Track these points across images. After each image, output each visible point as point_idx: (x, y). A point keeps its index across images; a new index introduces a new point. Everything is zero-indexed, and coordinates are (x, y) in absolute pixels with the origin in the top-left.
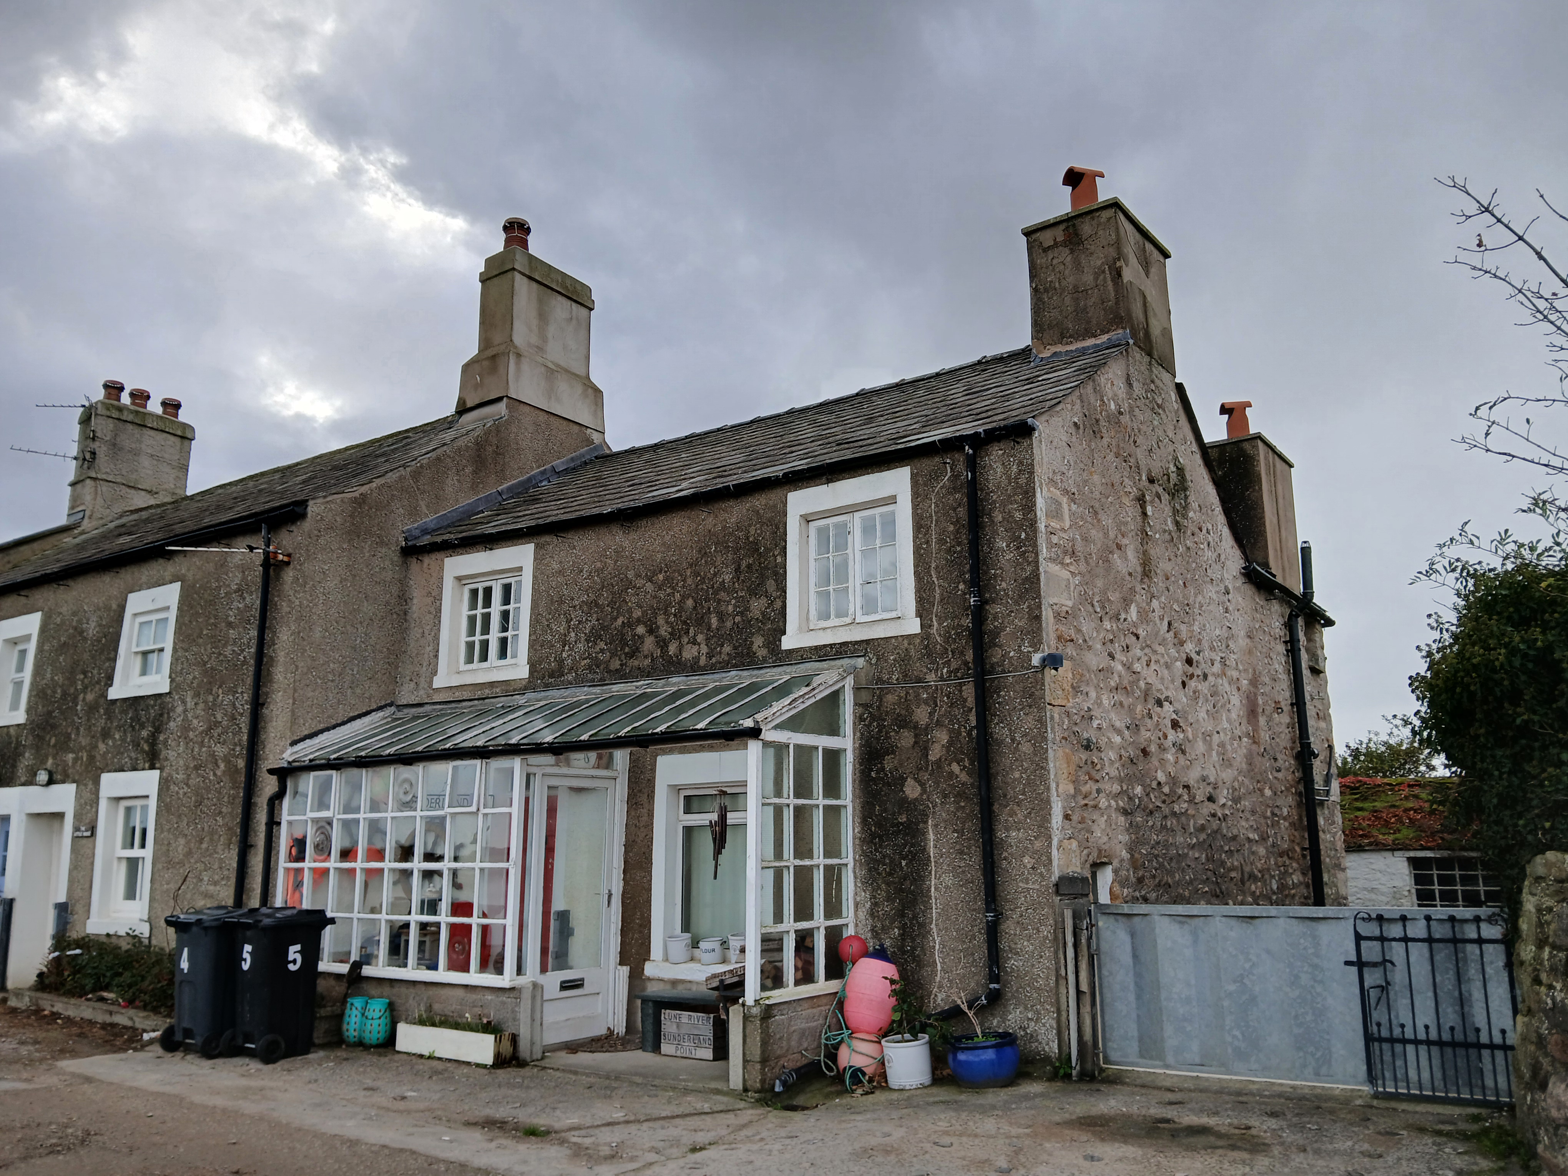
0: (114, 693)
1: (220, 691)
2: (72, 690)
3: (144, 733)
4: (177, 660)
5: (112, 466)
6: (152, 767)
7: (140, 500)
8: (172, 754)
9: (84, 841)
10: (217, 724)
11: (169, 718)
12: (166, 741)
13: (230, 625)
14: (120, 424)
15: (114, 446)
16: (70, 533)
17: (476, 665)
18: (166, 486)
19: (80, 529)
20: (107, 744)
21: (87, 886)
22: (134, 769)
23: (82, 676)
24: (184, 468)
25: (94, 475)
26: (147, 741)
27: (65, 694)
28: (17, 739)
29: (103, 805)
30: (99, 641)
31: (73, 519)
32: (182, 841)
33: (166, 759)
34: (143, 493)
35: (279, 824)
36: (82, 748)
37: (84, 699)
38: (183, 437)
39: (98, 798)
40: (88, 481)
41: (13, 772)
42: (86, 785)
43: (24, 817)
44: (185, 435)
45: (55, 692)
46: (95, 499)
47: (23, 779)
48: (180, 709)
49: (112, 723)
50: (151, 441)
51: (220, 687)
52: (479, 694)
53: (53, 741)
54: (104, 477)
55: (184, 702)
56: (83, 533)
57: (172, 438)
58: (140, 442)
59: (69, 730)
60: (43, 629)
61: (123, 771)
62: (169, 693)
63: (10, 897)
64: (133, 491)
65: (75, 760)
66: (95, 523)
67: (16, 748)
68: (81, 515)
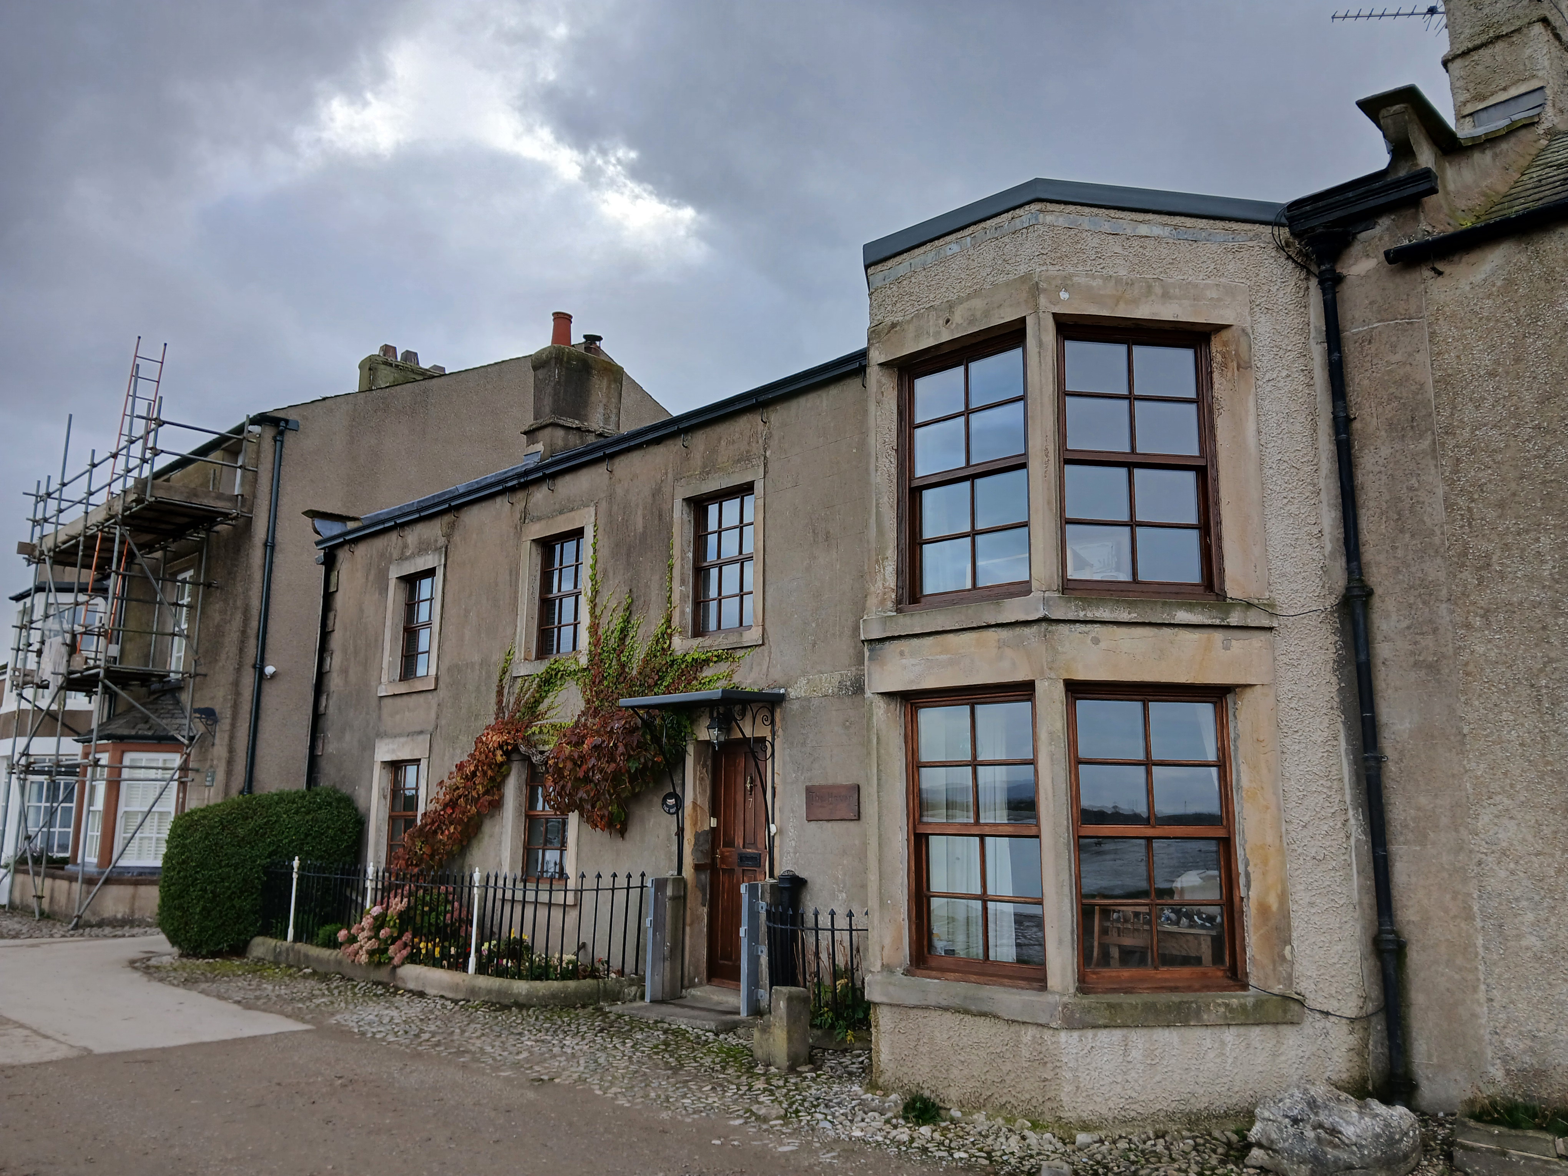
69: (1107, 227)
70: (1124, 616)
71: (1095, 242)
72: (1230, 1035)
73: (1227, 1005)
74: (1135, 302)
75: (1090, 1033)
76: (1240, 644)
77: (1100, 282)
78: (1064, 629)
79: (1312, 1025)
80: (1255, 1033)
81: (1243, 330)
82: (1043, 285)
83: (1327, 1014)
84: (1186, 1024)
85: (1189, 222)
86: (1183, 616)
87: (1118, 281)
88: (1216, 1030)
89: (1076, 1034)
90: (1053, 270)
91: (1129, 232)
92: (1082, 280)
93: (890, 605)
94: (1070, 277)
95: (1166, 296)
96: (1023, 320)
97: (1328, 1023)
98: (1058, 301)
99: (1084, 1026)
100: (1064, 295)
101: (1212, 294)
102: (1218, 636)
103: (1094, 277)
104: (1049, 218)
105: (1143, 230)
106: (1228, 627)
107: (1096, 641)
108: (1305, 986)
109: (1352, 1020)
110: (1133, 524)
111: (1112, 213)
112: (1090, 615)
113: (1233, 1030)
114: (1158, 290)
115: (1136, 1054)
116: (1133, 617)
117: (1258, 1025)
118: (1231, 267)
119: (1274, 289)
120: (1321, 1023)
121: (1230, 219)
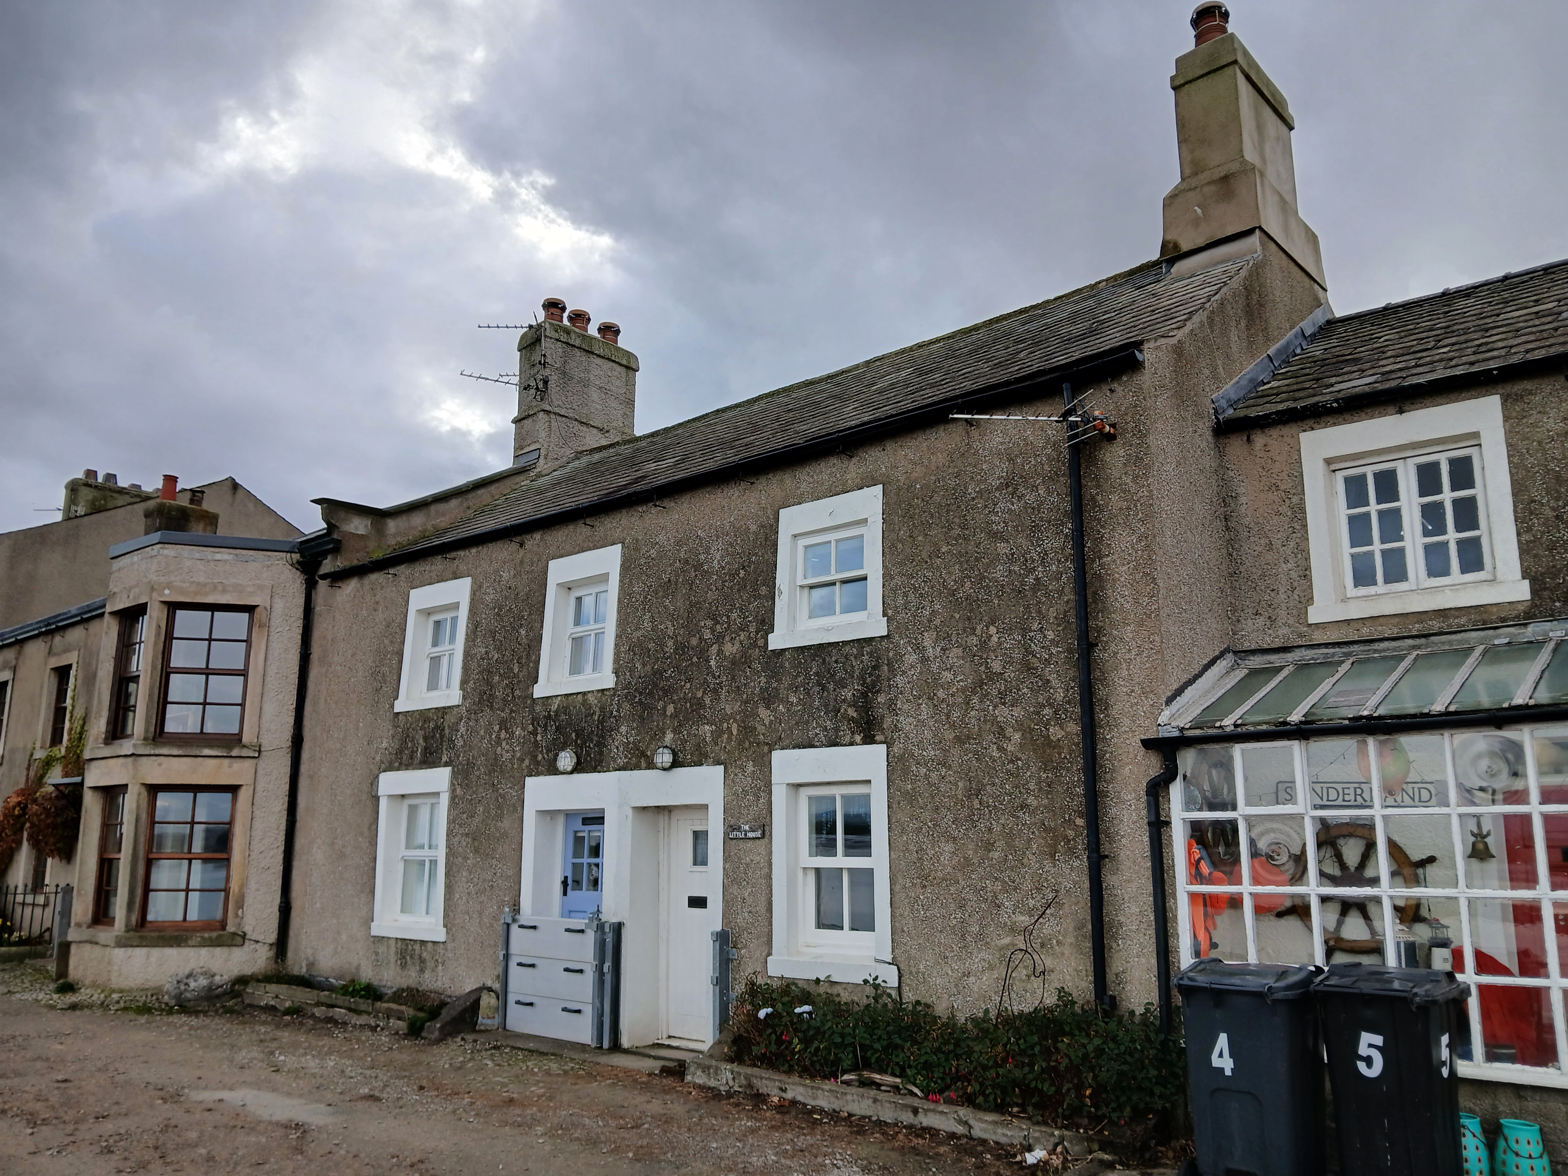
0: (776, 641)
1: (993, 630)
2: (694, 641)
3: (848, 693)
4: (894, 591)
5: (563, 398)
6: (869, 740)
7: (594, 440)
8: (906, 723)
9: (750, 844)
10: (993, 677)
11: (892, 669)
12: (892, 702)
13: (996, 536)
14: (569, 349)
15: (564, 374)
16: (526, 475)
17: (1381, 587)
18: (615, 424)
19: (536, 470)
20: (775, 710)
21: (762, 908)
22: (833, 743)
23: (709, 623)
24: (630, 403)
25: (548, 408)
26: (854, 705)
27: (681, 648)
28: (602, 709)
29: (779, 795)
30: (733, 575)
31: (522, 462)
32: (949, 847)
33: (896, 728)
34: (595, 431)
35: (1168, 823)
36: (725, 718)
37: (720, 652)
38: (628, 368)
39: (769, 785)
40: (541, 415)
41: (601, 753)
42: (743, 769)
43: (630, 812)
44: (629, 366)
45: (662, 645)
46: (549, 436)
47: (621, 762)
48: (912, 658)
49: (779, 681)
50: (599, 370)
51: (993, 622)
52: (1416, 629)
53: (670, 709)
54: (557, 410)
55: (919, 648)
56: (540, 475)
57: (618, 369)
58: (589, 372)
59: (699, 694)
60: (626, 568)
61: (813, 746)
62: (888, 636)
63: (615, 920)
64: (585, 428)
65: (717, 735)
66: (551, 465)
67: (601, 721)
68: (535, 455)
69: (197, 556)
70: (175, 752)
71: (188, 563)
72: (204, 951)
73: (202, 937)
74: (206, 594)
75: (130, 949)
76: (237, 765)
77: (188, 584)
78: (144, 759)
79: (248, 946)
80: (218, 950)
81: (265, 608)
82: (155, 587)
83: (258, 942)
84: (179, 946)
85: (244, 552)
86: (207, 752)
87: (198, 584)
88: (197, 949)
89: (123, 950)
90: (162, 579)
91: (210, 558)
92: (178, 584)
93: (101, 741)
94: (171, 582)
95: (224, 591)
96: (147, 603)
97: (258, 946)
98: (163, 595)
99: (125, 946)
100: (167, 592)
101: (251, 589)
102: (226, 761)
103: (184, 582)
104: (166, 552)
105: (218, 557)
106: (231, 757)
107: (160, 765)
108: (248, 929)
109: (271, 945)
110: (205, 704)
111: (201, 548)
112: (157, 752)
113: (206, 949)
114: (220, 588)
115: (153, 959)
116: (180, 752)
117: (219, 946)
118: (264, 575)
119: (288, 585)
120: (254, 946)
121: (267, 550)
